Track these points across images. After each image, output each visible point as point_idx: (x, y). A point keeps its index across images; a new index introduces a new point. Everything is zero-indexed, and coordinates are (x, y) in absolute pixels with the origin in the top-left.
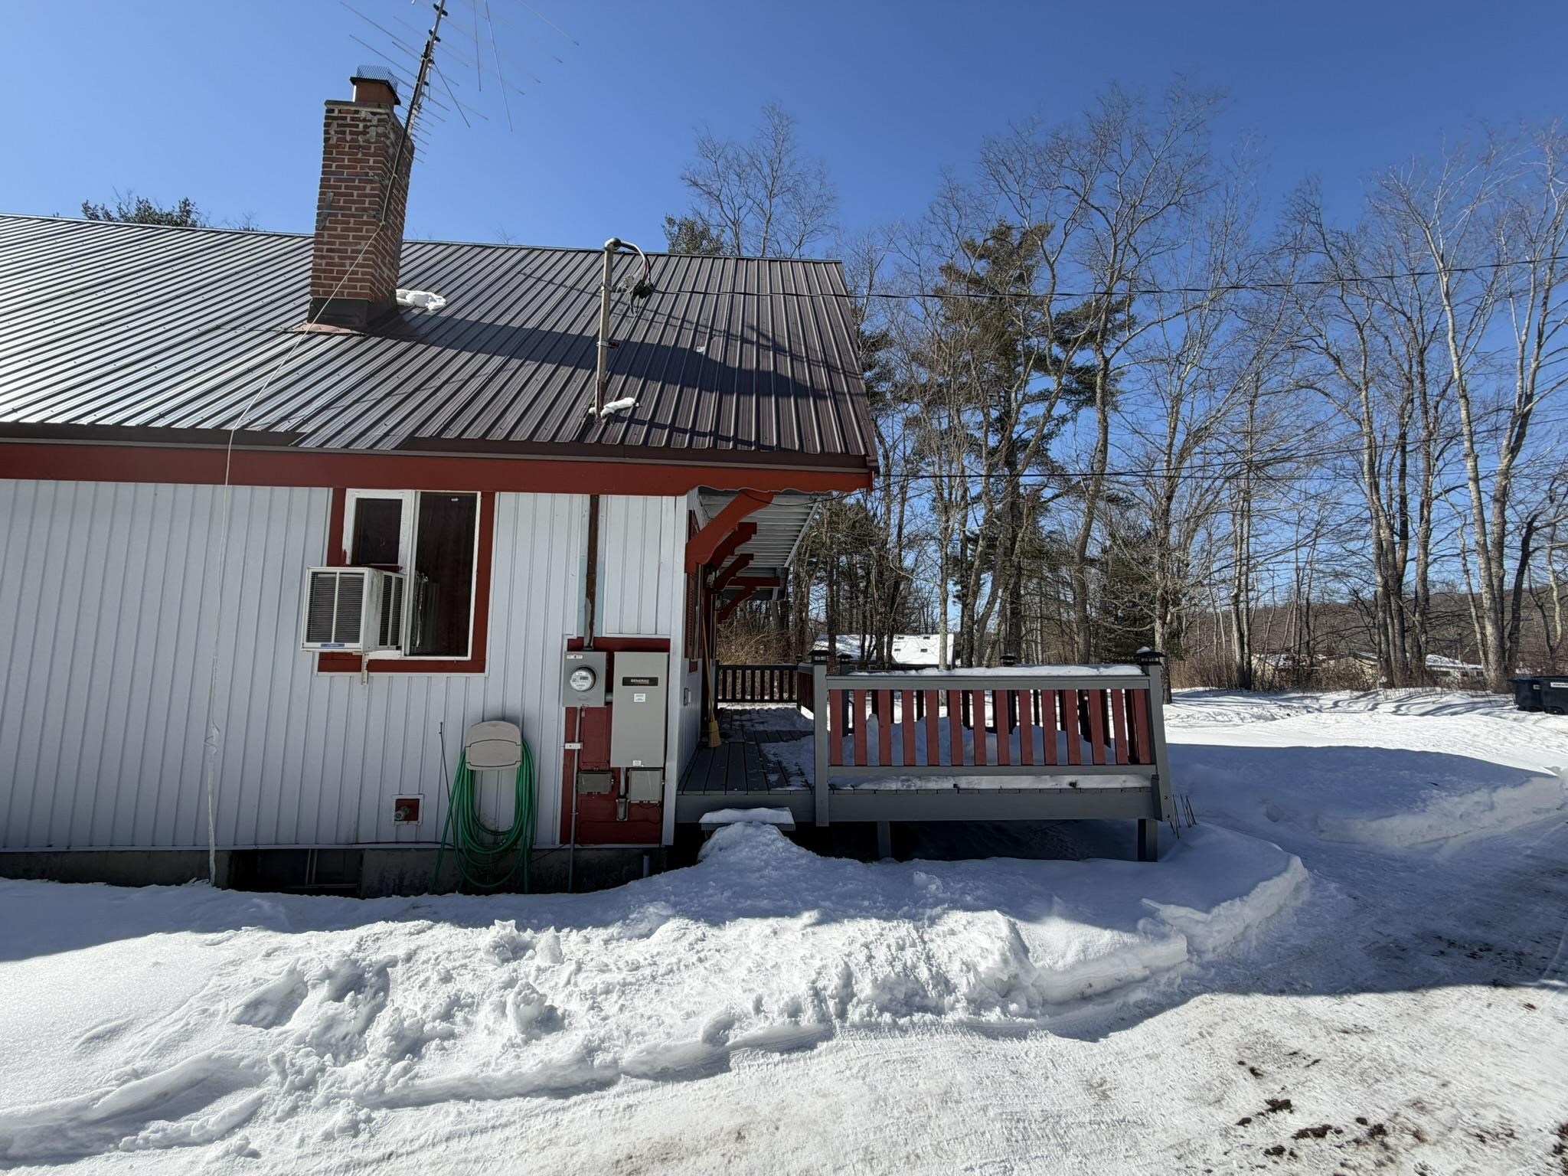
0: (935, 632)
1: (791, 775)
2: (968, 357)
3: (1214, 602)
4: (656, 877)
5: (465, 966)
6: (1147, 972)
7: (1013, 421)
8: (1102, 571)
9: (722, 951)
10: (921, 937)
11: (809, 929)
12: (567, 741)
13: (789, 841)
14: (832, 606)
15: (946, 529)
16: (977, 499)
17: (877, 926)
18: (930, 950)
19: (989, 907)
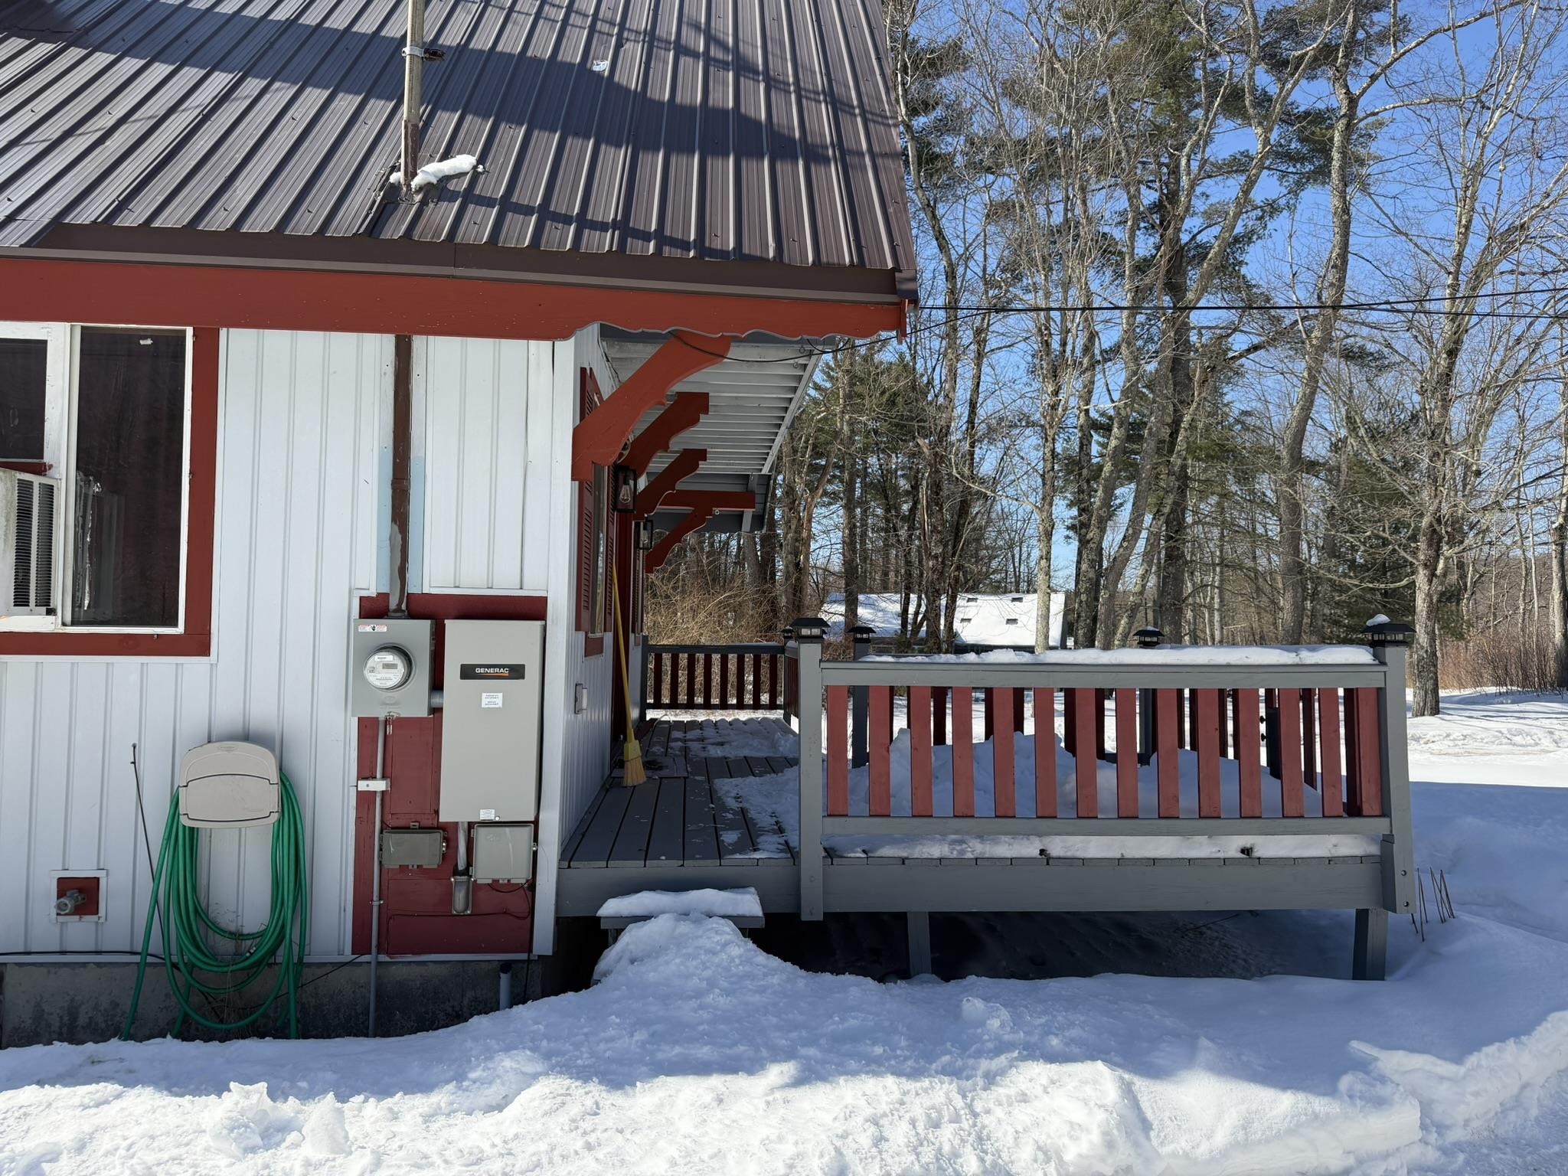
0: (1031, 589)
1: (763, 831)
2: (1104, 91)
3: (1523, 538)
4: (519, 1009)
5: (178, 1160)
6: (1351, 1161)
7: (1181, 210)
8: (1329, 482)
9: (627, 1133)
10: (970, 1107)
11: (778, 1095)
12: (362, 776)
13: (751, 945)
14: (851, 543)
15: (1054, 407)
16: (1115, 350)
17: (894, 1088)
18: (984, 1127)
19: (1091, 1053)
